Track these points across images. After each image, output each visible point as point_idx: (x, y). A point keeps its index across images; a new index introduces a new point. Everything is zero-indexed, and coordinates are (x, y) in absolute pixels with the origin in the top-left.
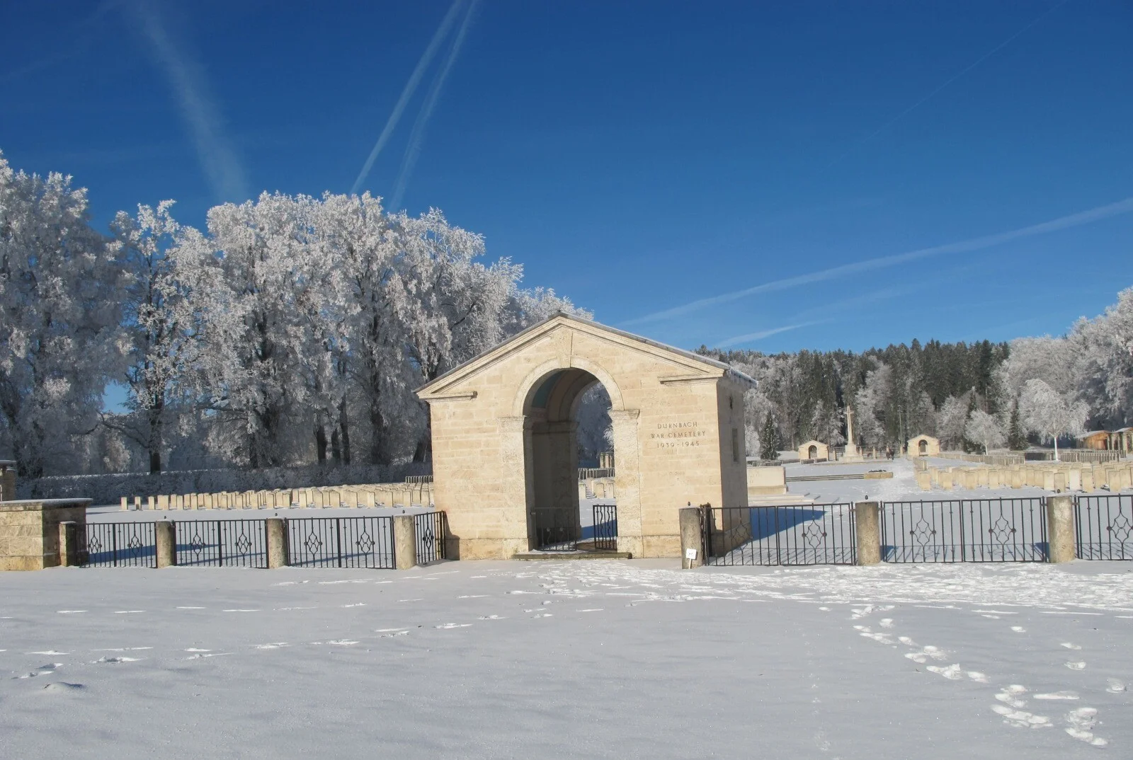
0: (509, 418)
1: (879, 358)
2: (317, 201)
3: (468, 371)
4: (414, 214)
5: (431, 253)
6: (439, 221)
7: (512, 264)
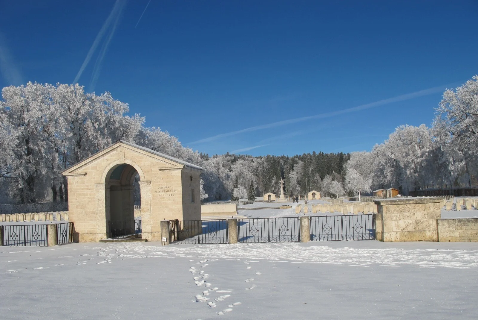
0: (99, 184)
1: (299, 159)
2: (54, 86)
3: (83, 164)
4: (98, 94)
5: (105, 111)
6: (109, 97)
7: (140, 117)
